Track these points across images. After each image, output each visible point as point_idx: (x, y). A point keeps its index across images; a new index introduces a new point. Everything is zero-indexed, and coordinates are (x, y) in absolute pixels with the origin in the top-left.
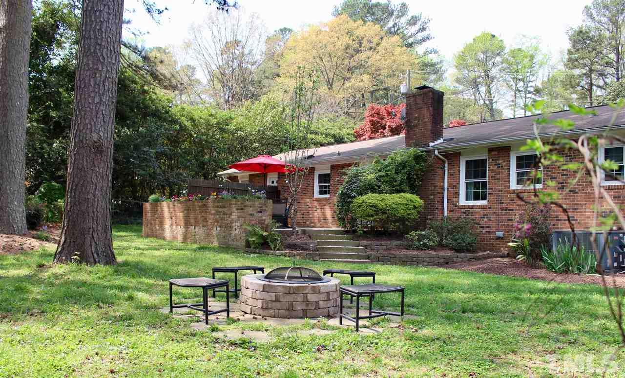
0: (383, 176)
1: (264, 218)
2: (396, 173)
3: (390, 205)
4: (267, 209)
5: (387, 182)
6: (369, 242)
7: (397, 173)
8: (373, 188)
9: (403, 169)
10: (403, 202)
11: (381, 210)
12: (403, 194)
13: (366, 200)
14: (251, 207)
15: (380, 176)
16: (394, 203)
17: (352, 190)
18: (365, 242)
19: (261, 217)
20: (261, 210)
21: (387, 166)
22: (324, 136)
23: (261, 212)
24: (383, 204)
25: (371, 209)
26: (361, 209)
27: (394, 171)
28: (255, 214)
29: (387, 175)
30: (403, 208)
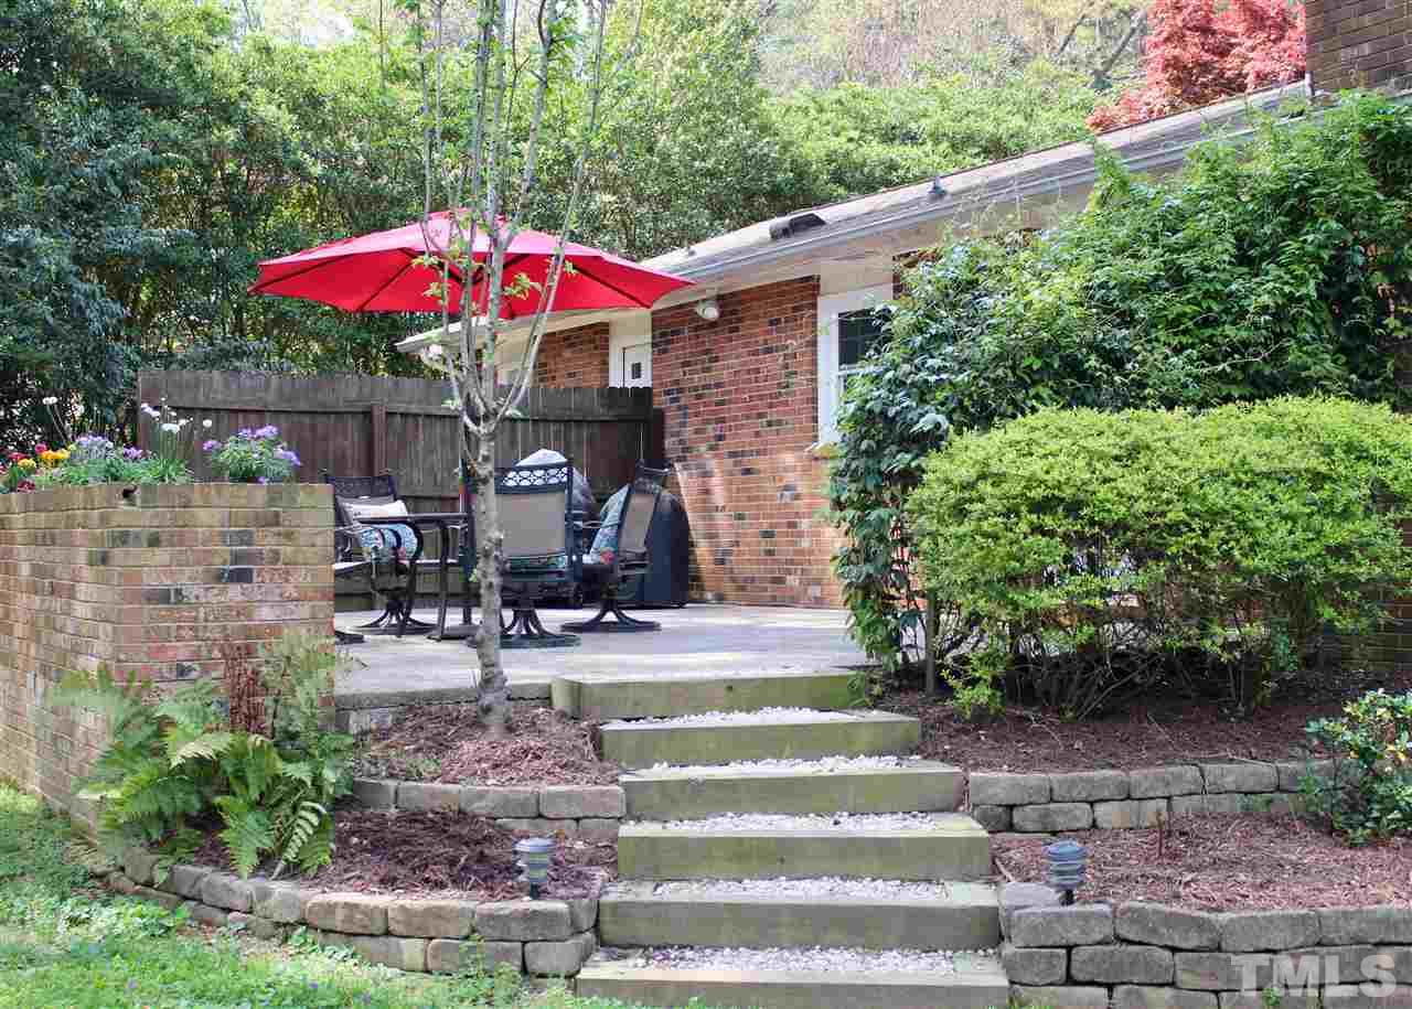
0: (1148, 287)
1: (266, 614)
2: (1243, 259)
3: (1184, 494)
4: (287, 550)
5: (1173, 324)
6: (1034, 778)
7: (1248, 257)
8: (1074, 367)
9: (1293, 230)
10: (1296, 461)
11: (1120, 526)
12: (1290, 406)
13: (1007, 463)
14: (154, 542)
15: (1132, 289)
16: (1217, 475)
17: (923, 393)
18: (998, 780)
19: (243, 611)
20: (237, 558)
21: (1175, 220)
22: (944, 146)
23: (241, 576)
24: (1131, 483)
25: (1038, 530)
26: (967, 527)
27: (1225, 247)
28: (193, 591)
29: (1178, 279)
30: (1291, 505)
